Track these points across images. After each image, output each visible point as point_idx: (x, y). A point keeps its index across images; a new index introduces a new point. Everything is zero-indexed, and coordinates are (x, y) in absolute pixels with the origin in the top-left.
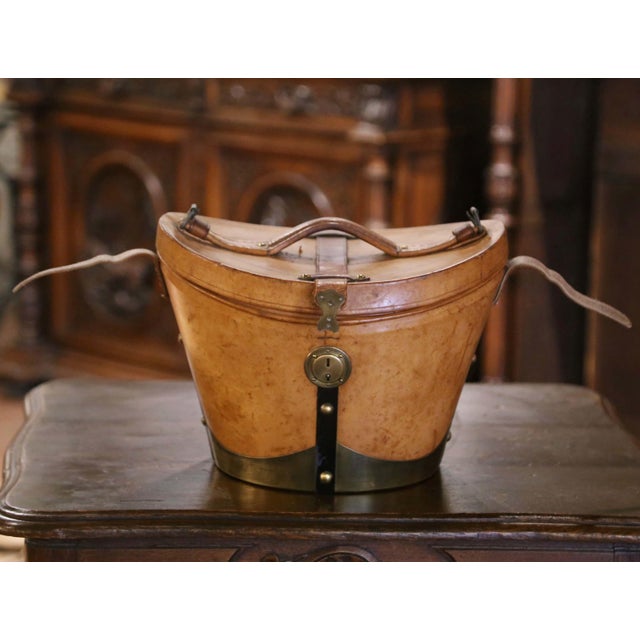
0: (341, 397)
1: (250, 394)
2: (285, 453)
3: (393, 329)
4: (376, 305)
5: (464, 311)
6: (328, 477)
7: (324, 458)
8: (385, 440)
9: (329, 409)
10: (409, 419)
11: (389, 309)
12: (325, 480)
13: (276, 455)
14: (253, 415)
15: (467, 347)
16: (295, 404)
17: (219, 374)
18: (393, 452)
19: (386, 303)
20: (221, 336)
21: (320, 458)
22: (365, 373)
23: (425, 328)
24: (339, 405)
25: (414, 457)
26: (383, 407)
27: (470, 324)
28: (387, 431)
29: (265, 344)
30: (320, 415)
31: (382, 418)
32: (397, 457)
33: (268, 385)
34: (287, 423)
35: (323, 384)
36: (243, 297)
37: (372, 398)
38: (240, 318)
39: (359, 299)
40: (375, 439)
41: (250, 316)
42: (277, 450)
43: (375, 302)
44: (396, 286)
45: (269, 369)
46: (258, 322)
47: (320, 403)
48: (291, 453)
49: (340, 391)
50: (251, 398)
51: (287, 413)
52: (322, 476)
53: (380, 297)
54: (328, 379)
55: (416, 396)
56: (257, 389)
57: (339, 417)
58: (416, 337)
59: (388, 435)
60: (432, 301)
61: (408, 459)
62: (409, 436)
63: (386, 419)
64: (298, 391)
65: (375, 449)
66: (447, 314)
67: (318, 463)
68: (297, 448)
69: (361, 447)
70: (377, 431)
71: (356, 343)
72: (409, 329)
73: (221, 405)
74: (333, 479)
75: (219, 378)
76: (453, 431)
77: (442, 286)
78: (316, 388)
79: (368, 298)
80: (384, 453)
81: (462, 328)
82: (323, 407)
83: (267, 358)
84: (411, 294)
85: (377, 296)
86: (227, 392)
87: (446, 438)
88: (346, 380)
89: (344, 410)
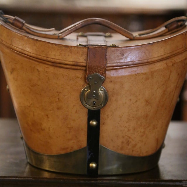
0: (102, 116)
1: (47, 115)
2: (69, 151)
3: (134, 73)
4: (122, 61)
5: (175, 65)
6: (94, 165)
7: (92, 154)
8: (128, 143)
9: (94, 123)
10: (142, 130)
11: (131, 63)
12: (92, 166)
13: (63, 152)
14: (49, 128)
15: (176, 88)
16: (74, 120)
17: (29, 105)
18: (133, 151)
19: (129, 60)
20: (30, 80)
21: (90, 154)
22: (116, 100)
23: (152, 73)
24: (101, 121)
25: (145, 154)
26: (127, 122)
27: (178, 74)
28: (130, 138)
29: (56, 83)
30: (90, 127)
31: (126, 129)
32: (135, 154)
33: (58, 109)
34: (69, 132)
35: (91, 108)
36: (43, 56)
37: (120, 117)
38: (41, 68)
39: (113, 57)
40: (123, 142)
41: (47, 66)
42: (63, 149)
43: (122, 59)
44: (134, 49)
45: (58, 99)
46: (51, 69)
47: (89, 120)
48: (72, 151)
49: (101, 112)
50: (48, 117)
51: (69, 126)
52: (91, 165)
53: (125, 56)
54: (94, 105)
55: (147, 116)
56: (52, 111)
57: (101, 129)
58: (147, 79)
59: (130, 140)
60: (156, 59)
61: (141, 155)
62: (142, 141)
63: (129, 130)
64: (76, 112)
65: (122, 149)
66: (165, 66)
67: (88, 157)
68: (76, 148)
69: (114, 147)
70: (123, 137)
71: (111, 82)
72: (143, 74)
73: (30, 123)
74: (97, 167)
75: (29, 106)
76: (166, 142)
77: (162, 50)
78: (87, 110)
79: (118, 56)
80: (127, 151)
81: (174, 76)
82: (91, 122)
83: (57, 92)
84: (144, 54)
85: (123, 55)
86: (34, 115)
87: (162, 146)
88: (105, 105)
89: (104, 124)
